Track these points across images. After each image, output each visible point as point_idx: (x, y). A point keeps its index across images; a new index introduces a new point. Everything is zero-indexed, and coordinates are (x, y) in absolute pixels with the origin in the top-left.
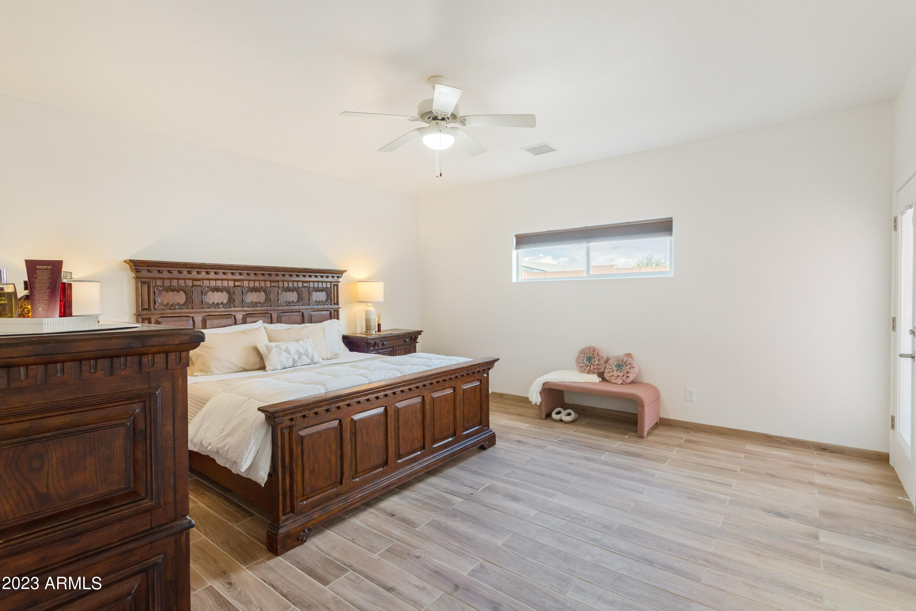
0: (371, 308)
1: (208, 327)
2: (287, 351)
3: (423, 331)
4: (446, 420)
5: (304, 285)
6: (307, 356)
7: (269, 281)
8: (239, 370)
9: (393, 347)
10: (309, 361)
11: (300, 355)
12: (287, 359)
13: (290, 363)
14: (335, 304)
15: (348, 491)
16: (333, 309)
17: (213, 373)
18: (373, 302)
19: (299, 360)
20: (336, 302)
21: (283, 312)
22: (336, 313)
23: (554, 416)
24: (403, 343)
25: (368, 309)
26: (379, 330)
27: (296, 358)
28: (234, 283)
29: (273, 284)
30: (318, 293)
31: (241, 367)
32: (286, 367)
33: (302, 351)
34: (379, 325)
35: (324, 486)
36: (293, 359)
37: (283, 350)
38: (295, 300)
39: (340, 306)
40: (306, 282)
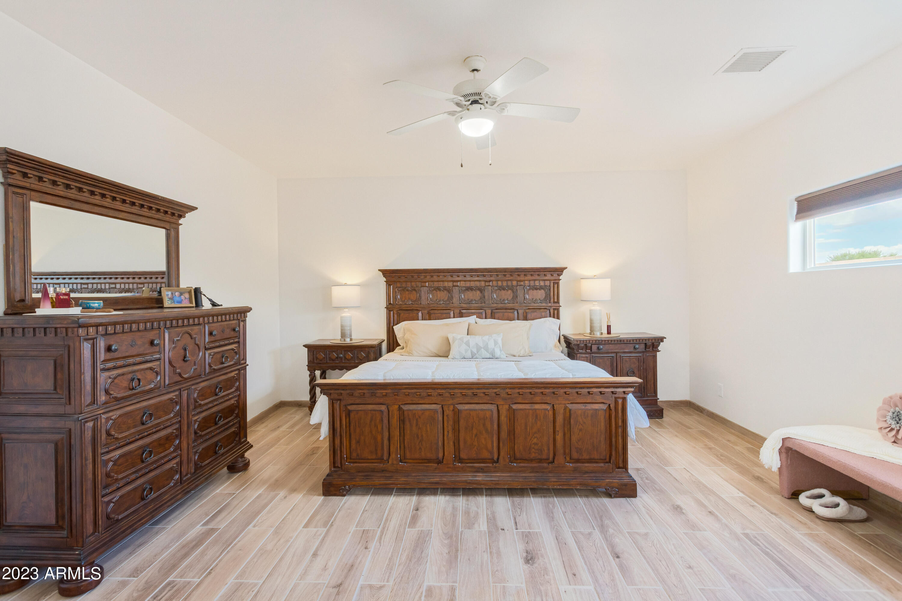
0: (596, 307)
1: (432, 319)
2: (468, 344)
3: (666, 338)
4: (535, 440)
5: (519, 284)
6: (487, 350)
7: (484, 281)
8: (432, 355)
9: (616, 353)
10: (488, 356)
11: (479, 348)
12: (466, 351)
13: (469, 355)
14: (554, 302)
15: (394, 471)
16: (552, 308)
17: (412, 354)
18: (598, 301)
19: (477, 353)
20: (556, 300)
21: (496, 309)
22: (556, 312)
23: (803, 499)
24: (632, 350)
25: (593, 308)
26: (609, 332)
27: (475, 350)
28: (453, 284)
29: (487, 284)
30: (535, 291)
31: (435, 353)
32: (466, 357)
33: (481, 345)
34: (609, 327)
35: (369, 458)
36: (472, 352)
37: (464, 342)
38: (510, 298)
39: (561, 305)
40: (521, 281)
